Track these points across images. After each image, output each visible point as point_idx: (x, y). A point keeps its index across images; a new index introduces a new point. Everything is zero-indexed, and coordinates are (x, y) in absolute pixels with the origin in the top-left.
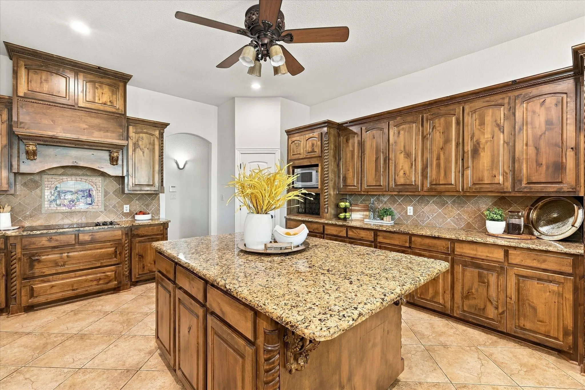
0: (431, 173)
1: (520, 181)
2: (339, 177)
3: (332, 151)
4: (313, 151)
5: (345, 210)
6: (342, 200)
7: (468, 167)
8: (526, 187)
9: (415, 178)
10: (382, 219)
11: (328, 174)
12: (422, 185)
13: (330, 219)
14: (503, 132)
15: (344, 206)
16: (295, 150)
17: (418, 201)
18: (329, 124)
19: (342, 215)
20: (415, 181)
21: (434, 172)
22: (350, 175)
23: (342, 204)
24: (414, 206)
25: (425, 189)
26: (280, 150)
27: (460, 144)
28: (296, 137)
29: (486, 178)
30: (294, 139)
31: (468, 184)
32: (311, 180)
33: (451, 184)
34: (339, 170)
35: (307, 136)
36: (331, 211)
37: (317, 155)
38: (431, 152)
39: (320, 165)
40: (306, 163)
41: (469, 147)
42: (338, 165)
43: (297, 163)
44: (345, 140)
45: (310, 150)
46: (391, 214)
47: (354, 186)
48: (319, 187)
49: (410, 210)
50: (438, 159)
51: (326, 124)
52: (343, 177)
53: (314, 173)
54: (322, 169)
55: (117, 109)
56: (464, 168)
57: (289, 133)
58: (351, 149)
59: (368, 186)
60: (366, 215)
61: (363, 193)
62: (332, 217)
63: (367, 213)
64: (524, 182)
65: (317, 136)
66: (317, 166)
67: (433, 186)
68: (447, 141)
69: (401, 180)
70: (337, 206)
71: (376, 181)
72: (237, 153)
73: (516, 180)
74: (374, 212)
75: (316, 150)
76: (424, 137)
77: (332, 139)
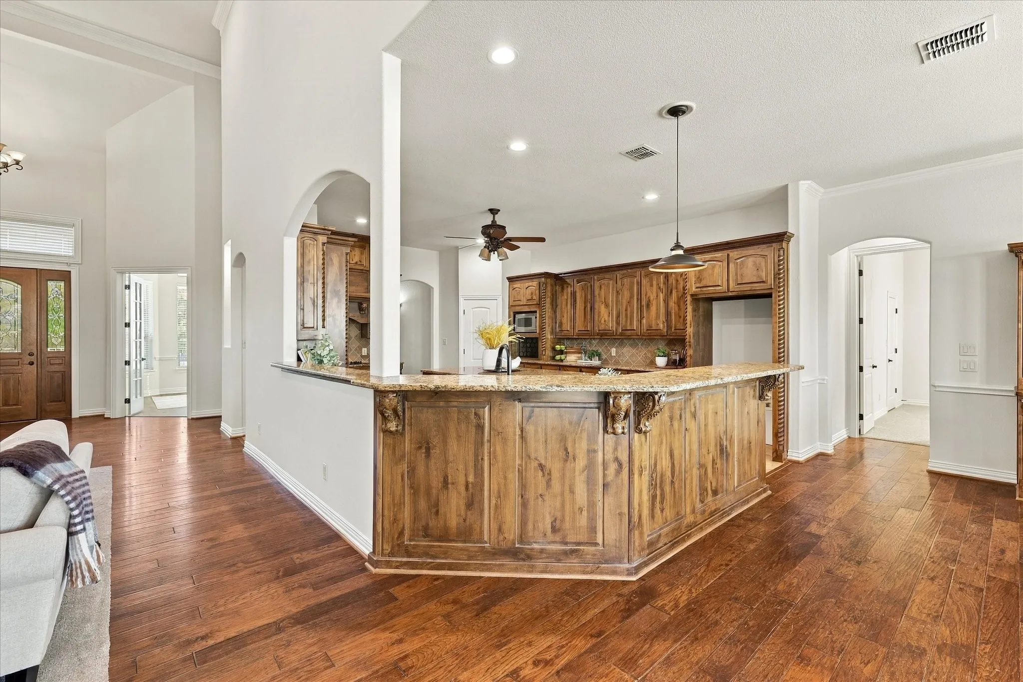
0: (622, 320)
1: (671, 328)
2: (556, 323)
3: (549, 299)
4: (532, 299)
5: (561, 352)
6: (559, 343)
7: (644, 317)
8: (673, 333)
9: (611, 325)
10: (591, 360)
11: (545, 319)
12: (616, 330)
13: (547, 361)
14: (662, 292)
15: (558, 349)
16: (516, 297)
17: (619, 344)
18: (547, 275)
19: (558, 357)
20: (612, 327)
21: (624, 320)
22: (564, 321)
23: (558, 347)
24: (616, 347)
25: (618, 333)
26: (501, 296)
27: (640, 300)
28: (517, 285)
29: (653, 326)
30: (515, 286)
31: (644, 330)
32: (531, 325)
33: (634, 330)
34: (556, 317)
35: (527, 285)
36: (549, 353)
37: (535, 303)
38: (622, 304)
39: (538, 312)
40: (526, 309)
41: (644, 303)
42: (555, 312)
43: (518, 309)
44: (560, 289)
45: (530, 297)
46: (599, 355)
47: (568, 331)
48: (538, 332)
49: (613, 351)
50: (626, 310)
51: (544, 276)
52: (559, 323)
53: (533, 318)
54: (540, 315)
55: (364, 267)
56: (642, 318)
57: (510, 279)
58: (566, 297)
59: (579, 331)
60: (578, 357)
61: (575, 337)
62: (549, 359)
63: (580, 355)
64: (673, 329)
65: (535, 285)
66: (536, 312)
67: (624, 332)
68: (632, 297)
69: (602, 327)
70: (554, 349)
71: (585, 328)
72: (461, 300)
73: (669, 327)
74: (585, 353)
75: (534, 297)
76: (617, 292)
77: (549, 288)
